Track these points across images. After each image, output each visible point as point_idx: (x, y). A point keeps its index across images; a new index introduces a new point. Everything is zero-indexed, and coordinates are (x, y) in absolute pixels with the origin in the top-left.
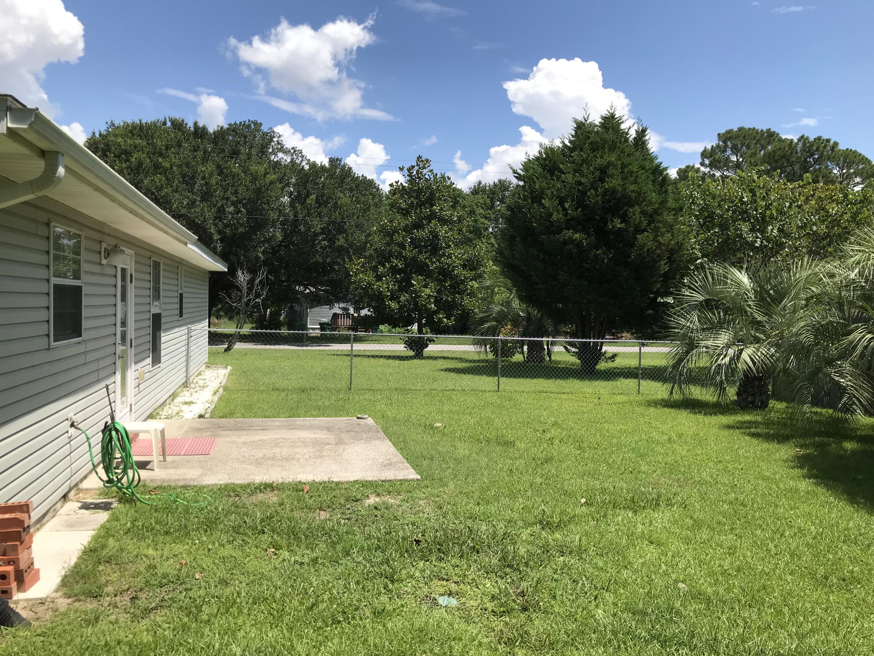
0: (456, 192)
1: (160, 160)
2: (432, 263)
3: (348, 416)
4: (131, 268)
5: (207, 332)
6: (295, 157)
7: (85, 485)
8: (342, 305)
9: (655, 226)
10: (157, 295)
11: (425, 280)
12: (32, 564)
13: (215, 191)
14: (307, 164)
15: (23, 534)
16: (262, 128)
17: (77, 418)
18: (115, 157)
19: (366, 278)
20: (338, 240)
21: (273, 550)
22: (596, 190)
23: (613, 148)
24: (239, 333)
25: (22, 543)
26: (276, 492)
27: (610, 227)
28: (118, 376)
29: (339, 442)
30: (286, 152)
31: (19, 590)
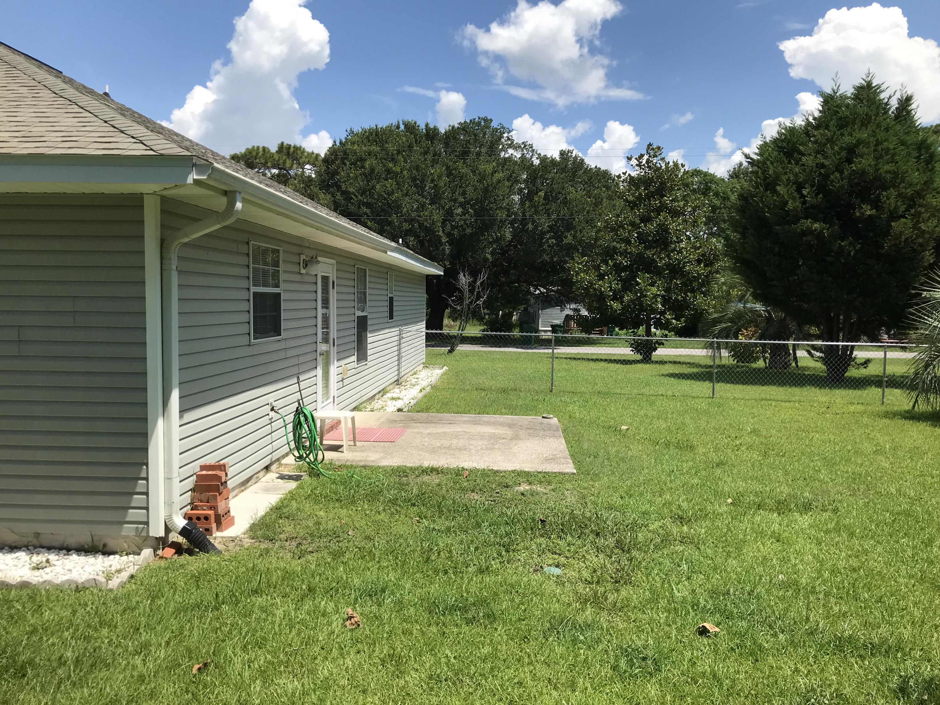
0: (708, 177)
1: (391, 165)
2: (661, 259)
3: (536, 415)
4: (333, 276)
5: (424, 334)
6: (525, 152)
7: (284, 461)
8: (573, 306)
9: (916, 211)
10: (362, 299)
11: (651, 278)
12: (229, 512)
13: (444, 193)
14: (537, 158)
15: (221, 488)
16: (492, 124)
17: (277, 405)
18: (351, 164)
19: (586, 278)
20: (566, 237)
21: (417, 519)
22: (842, 173)
23: (865, 122)
24: (461, 334)
25: (220, 494)
26: (440, 475)
27: (858, 214)
28: (319, 371)
29: (516, 437)
30: (516, 147)
31: (218, 529)
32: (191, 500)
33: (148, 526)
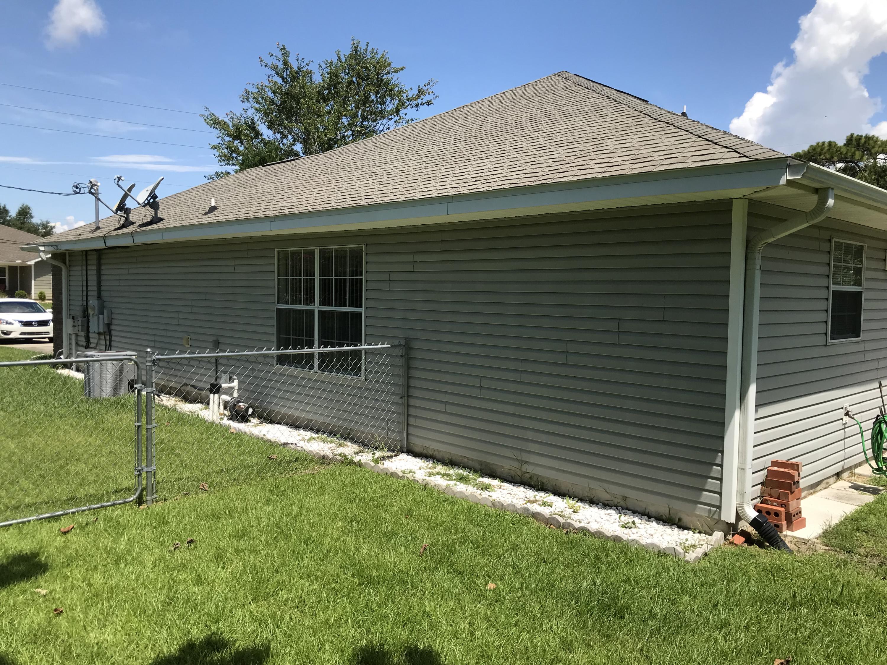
7: (858, 471)
12: (800, 512)
15: (793, 487)
17: (853, 410)
25: (792, 493)
31: (788, 528)
32: (761, 493)
33: (720, 510)
